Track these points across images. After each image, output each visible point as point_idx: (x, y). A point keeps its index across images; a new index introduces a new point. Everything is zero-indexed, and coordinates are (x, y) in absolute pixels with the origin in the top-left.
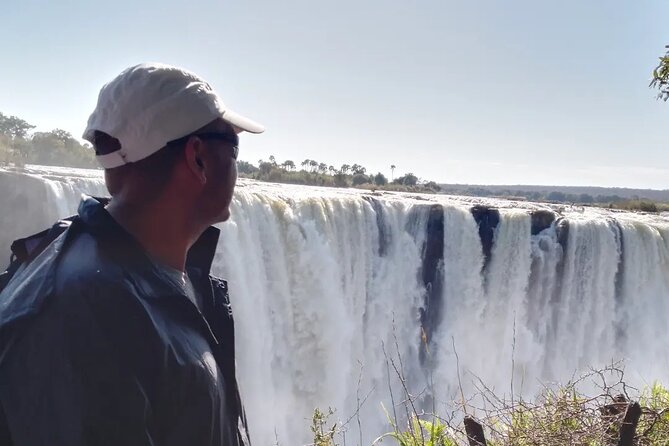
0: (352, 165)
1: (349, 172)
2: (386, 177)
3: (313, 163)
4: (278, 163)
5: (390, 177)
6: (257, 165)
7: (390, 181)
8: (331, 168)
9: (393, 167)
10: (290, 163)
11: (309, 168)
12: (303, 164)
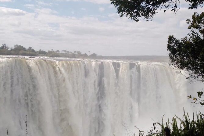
0: (77, 51)
1: (76, 53)
2: (87, 54)
3: (65, 51)
4: (54, 51)
5: (88, 54)
6: (47, 52)
7: (89, 55)
8: (71, 52)
9: (89, 51)
10: (58, 51)
11: (64, 52)
12: (62, 51)
